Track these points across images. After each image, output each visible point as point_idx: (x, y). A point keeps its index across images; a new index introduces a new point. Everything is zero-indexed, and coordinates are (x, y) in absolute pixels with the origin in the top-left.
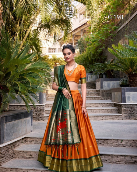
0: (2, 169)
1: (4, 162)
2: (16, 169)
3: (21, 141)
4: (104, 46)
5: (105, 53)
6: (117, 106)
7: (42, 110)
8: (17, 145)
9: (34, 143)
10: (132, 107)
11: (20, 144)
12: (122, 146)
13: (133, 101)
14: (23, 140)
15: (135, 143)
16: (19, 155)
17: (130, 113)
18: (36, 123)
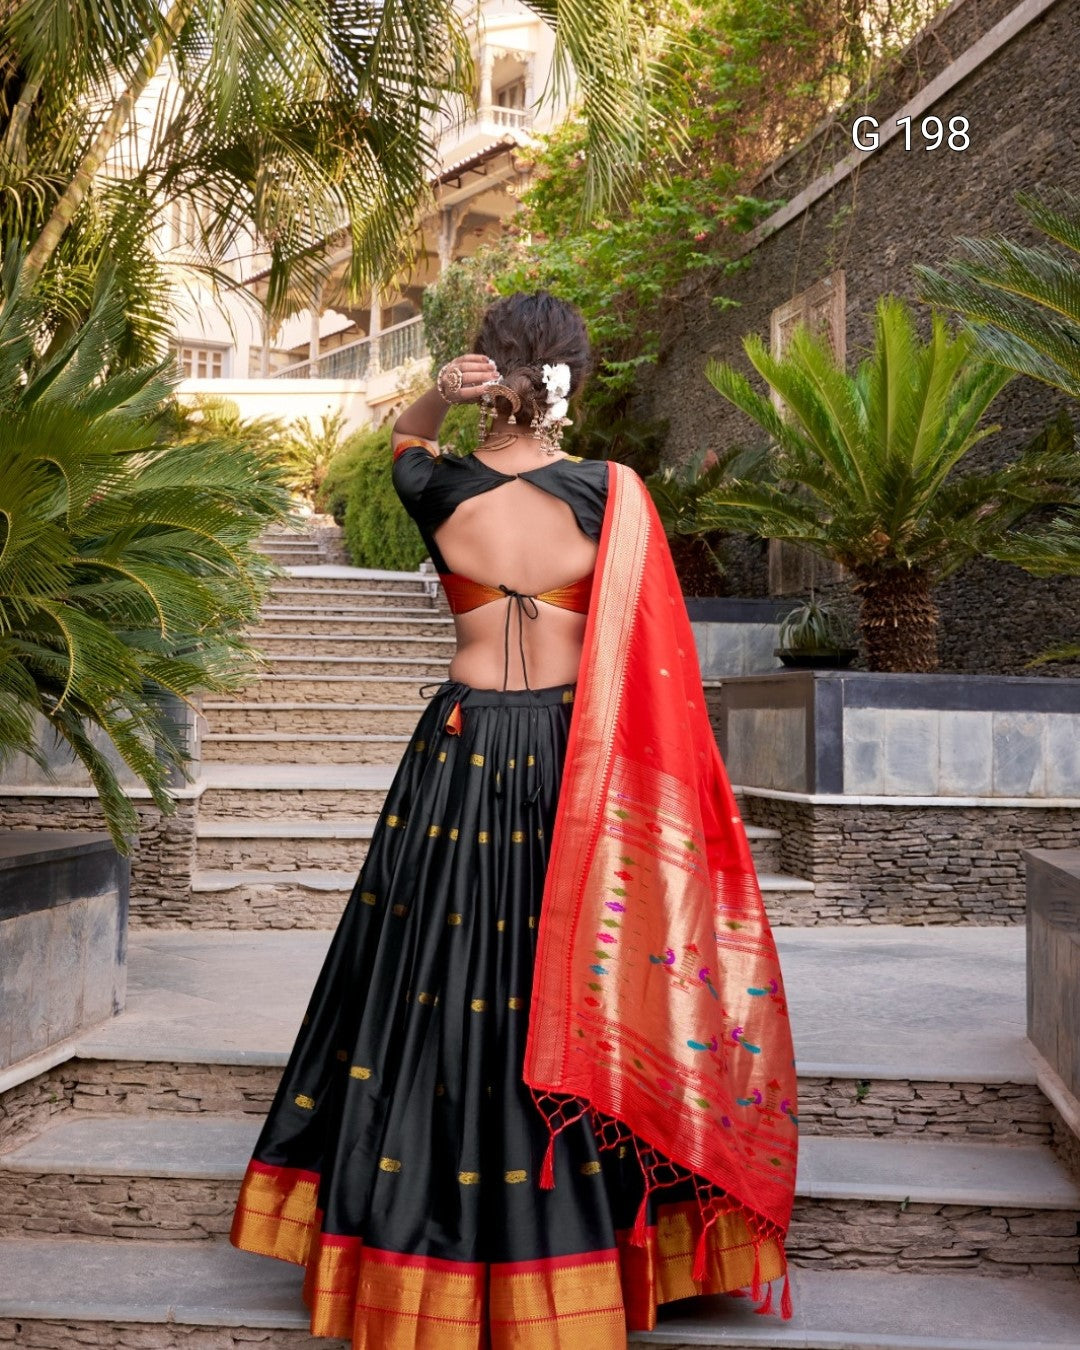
2: (21, 1324)
3: (43, 1090)
4: (648, 347)
5: (653, 400)
6: (772, 819)
7: (180, 838)
8: (14, 1125)
9: (146, 1104)
10: (889, 828)
11: (34, 1112)
12: (864, 1128)
13: (896, 783)
14: (59, 1079)
15: (966, 1103)
16: (33, 1205)
17: (874, 870)
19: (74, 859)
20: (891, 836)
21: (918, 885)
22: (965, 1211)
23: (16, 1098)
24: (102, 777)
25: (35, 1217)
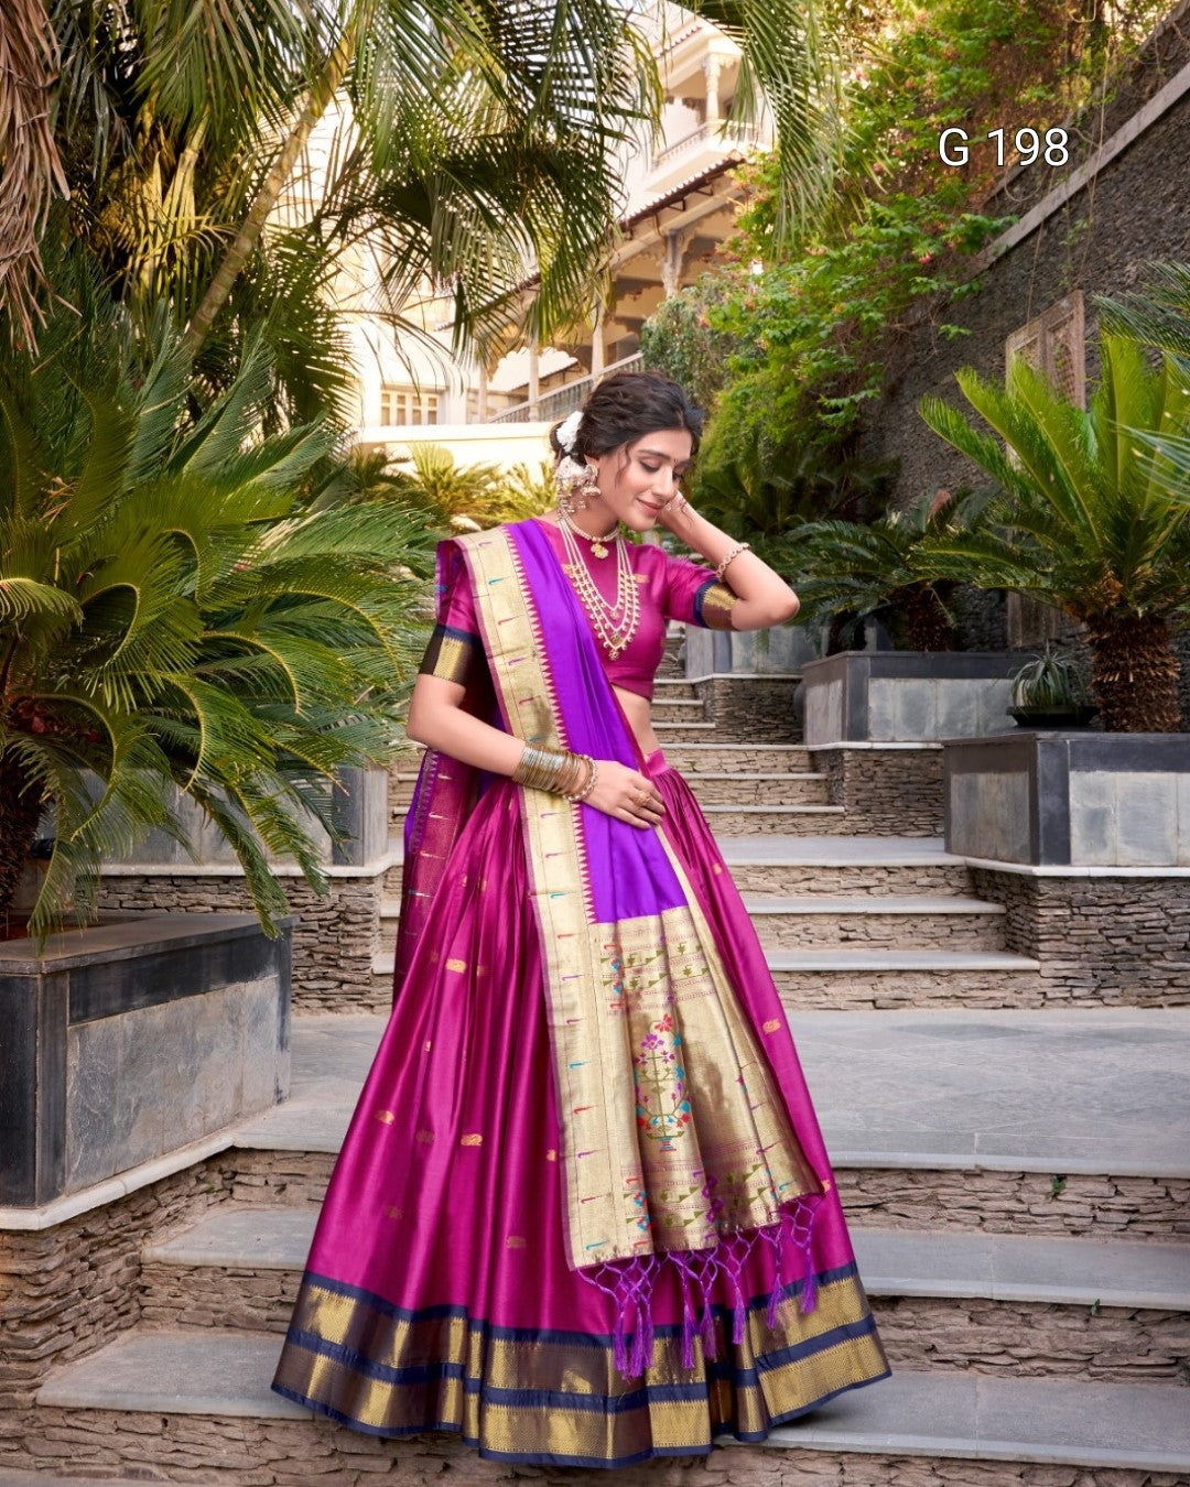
0: (45, 1418)
1: (58, 1356)
2: (166, 1418)
3: (199, 1181)
4: (872, 380)
5: (883, 437)
6: (996, 894)
7: (359, 918)
8: (169, 1216)
9: (306, 1195)
10: (1122, 901)
11: (190, 1202)
12: (1061, 1226)
13: (1129, 852)
14: (218, 1169)
15: (1172, 1200)
16: (186, 1298)
17: (1106, 947)
18: (308, 1027)
19: (229, 942)
20: (1124, 911)
21: (1156, 963)
22: (1161, 1316)
23: (170, 1188)
24: (249, 857)
25: (189, 1310)
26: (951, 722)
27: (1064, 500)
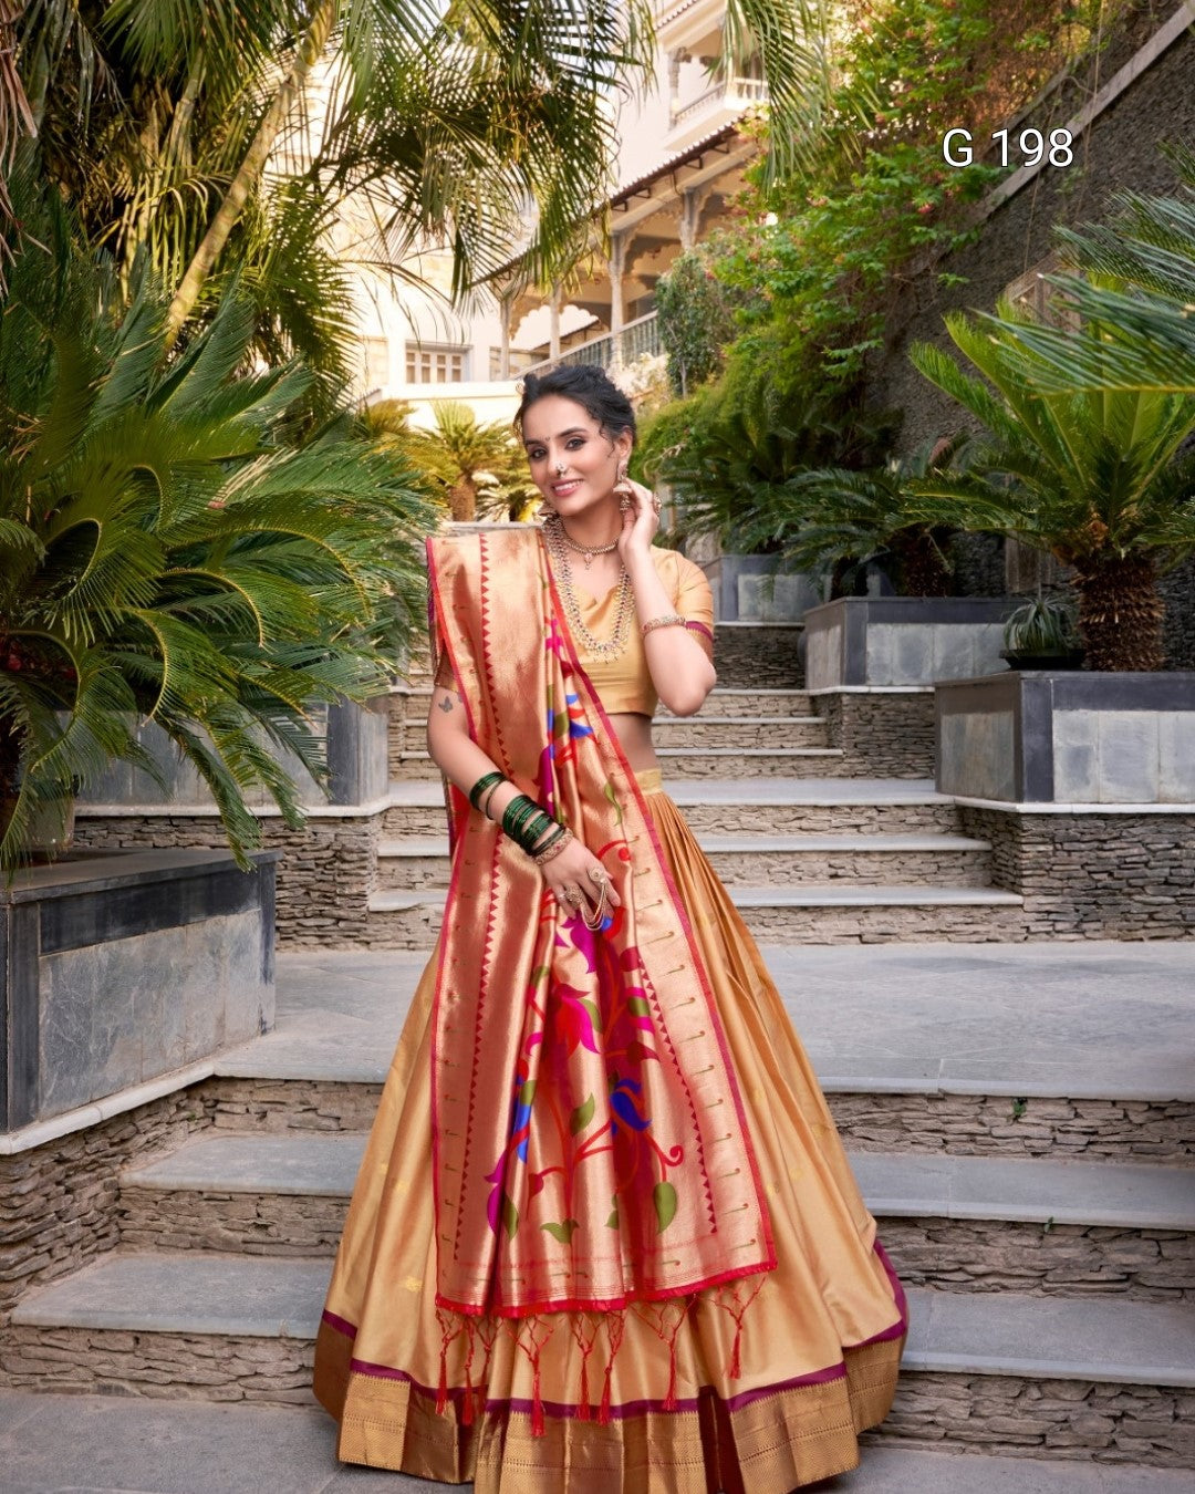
1: (33, 1277)
2: (138, 1336)
3: (179, 1108)
4: (874, 331)
5: (887, 388)
6: (983, 831)
7: (355, 857)
8: (148, 1142)
9: (286, 1122)
10: (1104, 837)
11: (170, 1130)
12: (1022, 1148)
13: (1112, 789)
14: (198, 1097)
15: (1130, 1122)
16: (163, 1222)
17: (1088, 882)
18: (302, 962)
19: (210, 876)
21: (1137, 898)
22: (1113, 1233)
23: (149, 1116)
24: (221, 791)
25: (167, 1232)
26: (947, 666)
27: (1051, 443)
